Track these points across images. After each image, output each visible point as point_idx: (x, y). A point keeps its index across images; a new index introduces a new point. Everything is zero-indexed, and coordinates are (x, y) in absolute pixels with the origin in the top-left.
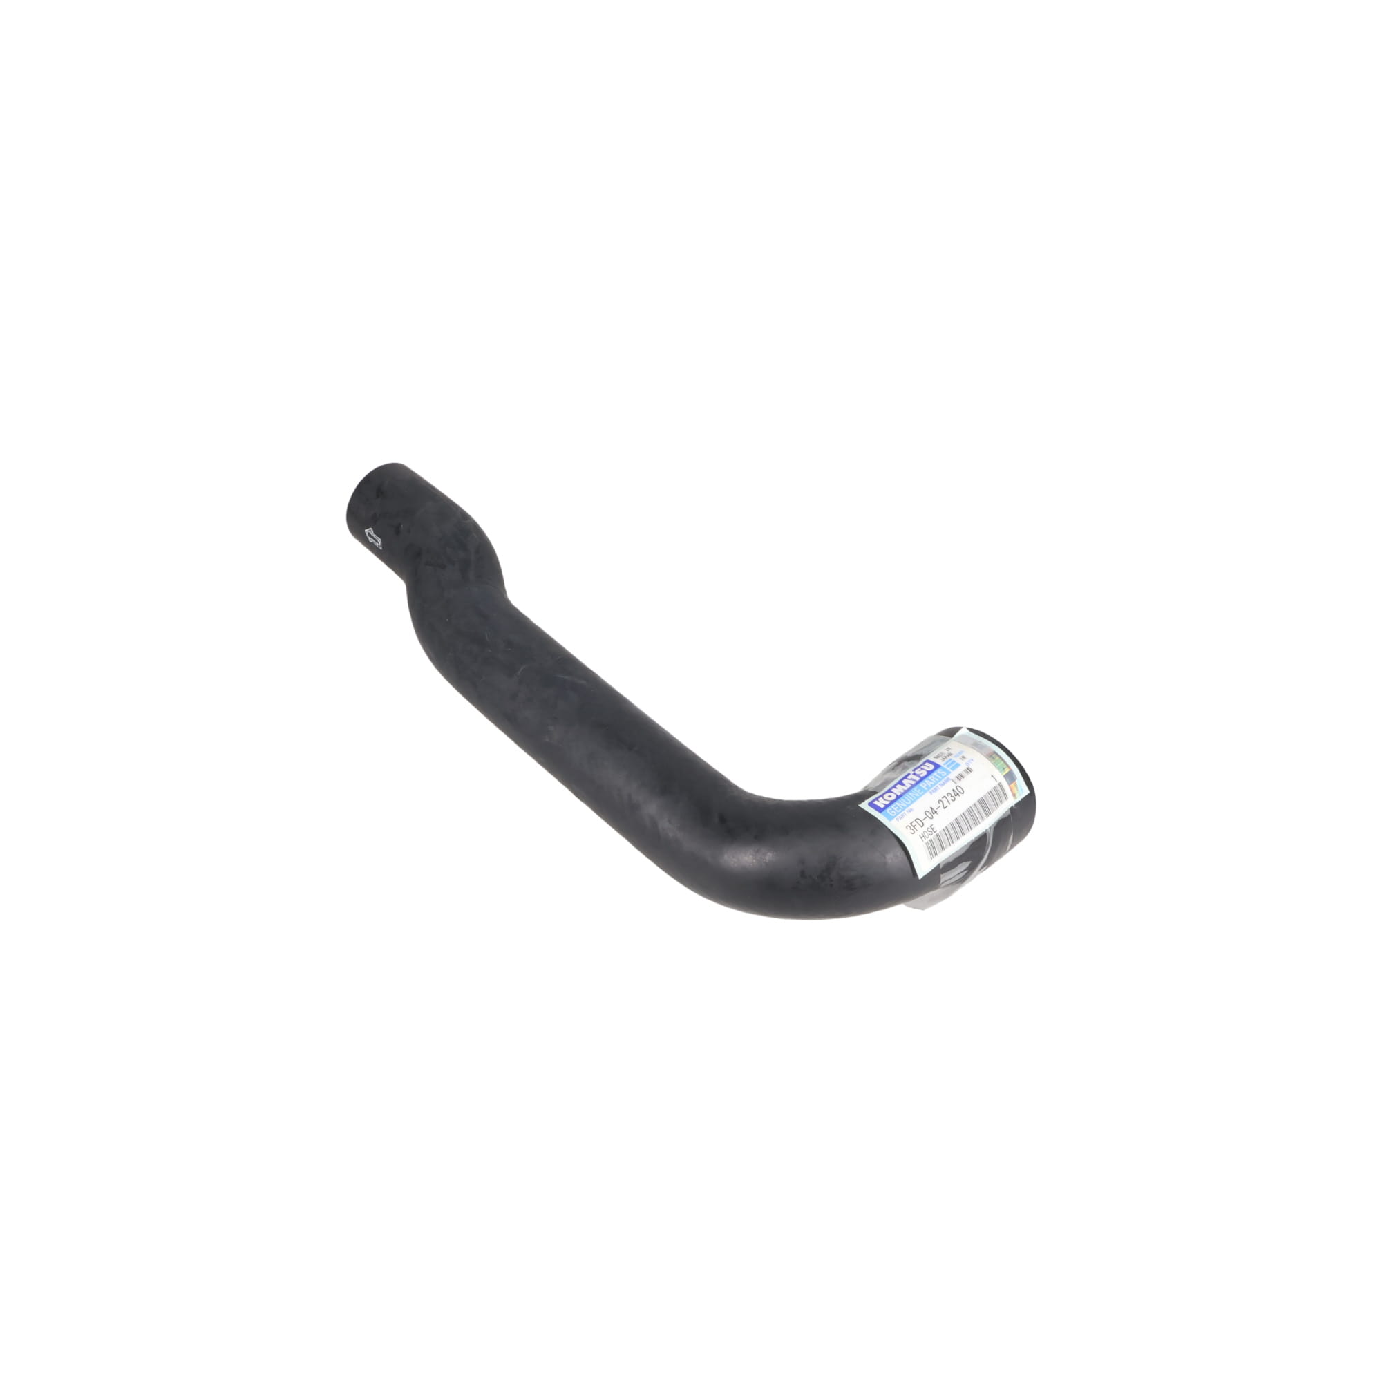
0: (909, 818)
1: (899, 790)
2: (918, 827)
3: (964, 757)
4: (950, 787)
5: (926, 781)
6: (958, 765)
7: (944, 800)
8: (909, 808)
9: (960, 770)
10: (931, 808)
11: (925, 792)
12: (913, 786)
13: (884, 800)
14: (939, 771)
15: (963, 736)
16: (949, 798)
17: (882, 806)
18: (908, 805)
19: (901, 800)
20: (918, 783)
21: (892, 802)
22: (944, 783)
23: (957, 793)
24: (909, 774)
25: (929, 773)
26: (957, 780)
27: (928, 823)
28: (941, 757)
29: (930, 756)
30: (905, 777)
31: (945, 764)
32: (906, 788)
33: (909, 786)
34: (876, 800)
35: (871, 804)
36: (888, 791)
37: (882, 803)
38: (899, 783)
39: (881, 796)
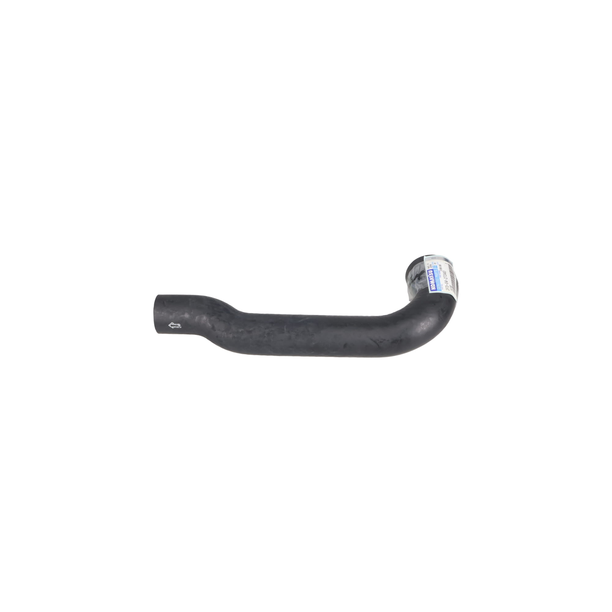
0: (444, 287)
1: (432, 282)
2: (448, 288)
3: (435, 263)
4: (442, 273)
5: (435, 275)
6: (436, 266)
7: (445, 277)
9: (438, 267)
10: (445, 281)
11: (439, 278)
14: (434, 271)
15: (426, 259)
16: (445, 275)
17: (435, 289)
18: (440, 284)
19: (437, 284)
20: (434, 277)
22: (440, 273)
23: (445, 273)
24: (429, 277)
25: (433, 272)
26: (441, 270)
27: (448, 285)
28: (430, 267)
29: (427, 269)
30: (429, 278)
31: (433, 268)
32: (434, 280)
33: (433, 279)
34: (431, 288)
35: (431, 290)
36: (430, 284)
37: (433, 288)
38: (430, 280)
39: (430, 287)
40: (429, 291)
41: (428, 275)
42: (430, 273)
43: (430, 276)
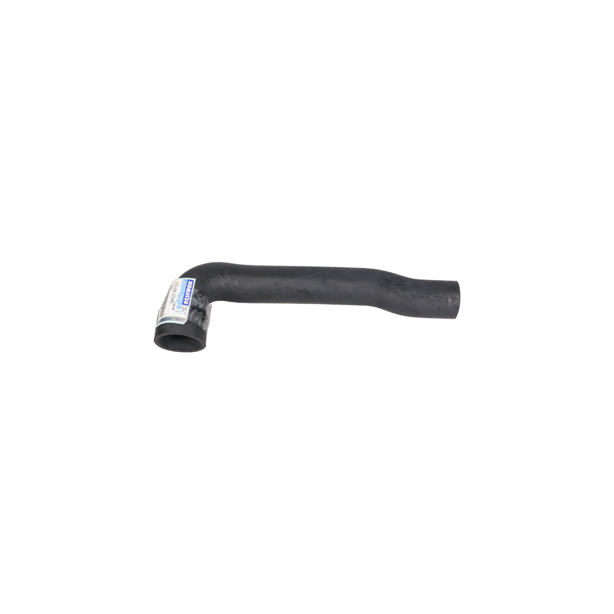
0: (180, 284)
1: (189, 290)
2: (176, 285)
3: (178, 312)
4: (175, 300)
5: (183, 297)
6: (177, 308)
7: (174, 296)
8: (181, 286)
10: (176, 291)
11: (181, 294)
12: (185, 293)
13: (190, 285)
14: (182, 303)
16: (173, 298)
17: (189, 282)
19: (185, 287)
20: (185, 295)
21: (187, 285)
23: (172, 301)
24: (190, 297)
25: (184, 300)
26: (174, 303)
28: (185, 308)
29: (188, 308)
30: (190, 295)
31: (182, 306)
32: (187, 291)
33: (187, 293)
34: (193, 284)
35: (193, 281)
36: (191, 289)
37: (190, 283)
38: (190, 293)
39: (192, 286)
40: (196, 281)
41: (189, 300)
42: (187, 301)
43: (188, 298)
